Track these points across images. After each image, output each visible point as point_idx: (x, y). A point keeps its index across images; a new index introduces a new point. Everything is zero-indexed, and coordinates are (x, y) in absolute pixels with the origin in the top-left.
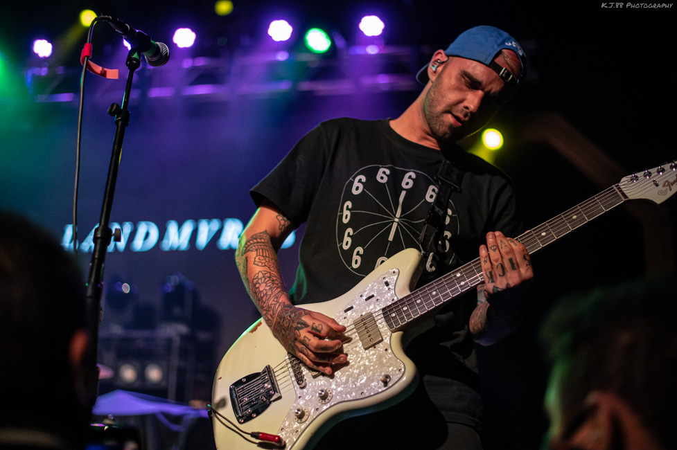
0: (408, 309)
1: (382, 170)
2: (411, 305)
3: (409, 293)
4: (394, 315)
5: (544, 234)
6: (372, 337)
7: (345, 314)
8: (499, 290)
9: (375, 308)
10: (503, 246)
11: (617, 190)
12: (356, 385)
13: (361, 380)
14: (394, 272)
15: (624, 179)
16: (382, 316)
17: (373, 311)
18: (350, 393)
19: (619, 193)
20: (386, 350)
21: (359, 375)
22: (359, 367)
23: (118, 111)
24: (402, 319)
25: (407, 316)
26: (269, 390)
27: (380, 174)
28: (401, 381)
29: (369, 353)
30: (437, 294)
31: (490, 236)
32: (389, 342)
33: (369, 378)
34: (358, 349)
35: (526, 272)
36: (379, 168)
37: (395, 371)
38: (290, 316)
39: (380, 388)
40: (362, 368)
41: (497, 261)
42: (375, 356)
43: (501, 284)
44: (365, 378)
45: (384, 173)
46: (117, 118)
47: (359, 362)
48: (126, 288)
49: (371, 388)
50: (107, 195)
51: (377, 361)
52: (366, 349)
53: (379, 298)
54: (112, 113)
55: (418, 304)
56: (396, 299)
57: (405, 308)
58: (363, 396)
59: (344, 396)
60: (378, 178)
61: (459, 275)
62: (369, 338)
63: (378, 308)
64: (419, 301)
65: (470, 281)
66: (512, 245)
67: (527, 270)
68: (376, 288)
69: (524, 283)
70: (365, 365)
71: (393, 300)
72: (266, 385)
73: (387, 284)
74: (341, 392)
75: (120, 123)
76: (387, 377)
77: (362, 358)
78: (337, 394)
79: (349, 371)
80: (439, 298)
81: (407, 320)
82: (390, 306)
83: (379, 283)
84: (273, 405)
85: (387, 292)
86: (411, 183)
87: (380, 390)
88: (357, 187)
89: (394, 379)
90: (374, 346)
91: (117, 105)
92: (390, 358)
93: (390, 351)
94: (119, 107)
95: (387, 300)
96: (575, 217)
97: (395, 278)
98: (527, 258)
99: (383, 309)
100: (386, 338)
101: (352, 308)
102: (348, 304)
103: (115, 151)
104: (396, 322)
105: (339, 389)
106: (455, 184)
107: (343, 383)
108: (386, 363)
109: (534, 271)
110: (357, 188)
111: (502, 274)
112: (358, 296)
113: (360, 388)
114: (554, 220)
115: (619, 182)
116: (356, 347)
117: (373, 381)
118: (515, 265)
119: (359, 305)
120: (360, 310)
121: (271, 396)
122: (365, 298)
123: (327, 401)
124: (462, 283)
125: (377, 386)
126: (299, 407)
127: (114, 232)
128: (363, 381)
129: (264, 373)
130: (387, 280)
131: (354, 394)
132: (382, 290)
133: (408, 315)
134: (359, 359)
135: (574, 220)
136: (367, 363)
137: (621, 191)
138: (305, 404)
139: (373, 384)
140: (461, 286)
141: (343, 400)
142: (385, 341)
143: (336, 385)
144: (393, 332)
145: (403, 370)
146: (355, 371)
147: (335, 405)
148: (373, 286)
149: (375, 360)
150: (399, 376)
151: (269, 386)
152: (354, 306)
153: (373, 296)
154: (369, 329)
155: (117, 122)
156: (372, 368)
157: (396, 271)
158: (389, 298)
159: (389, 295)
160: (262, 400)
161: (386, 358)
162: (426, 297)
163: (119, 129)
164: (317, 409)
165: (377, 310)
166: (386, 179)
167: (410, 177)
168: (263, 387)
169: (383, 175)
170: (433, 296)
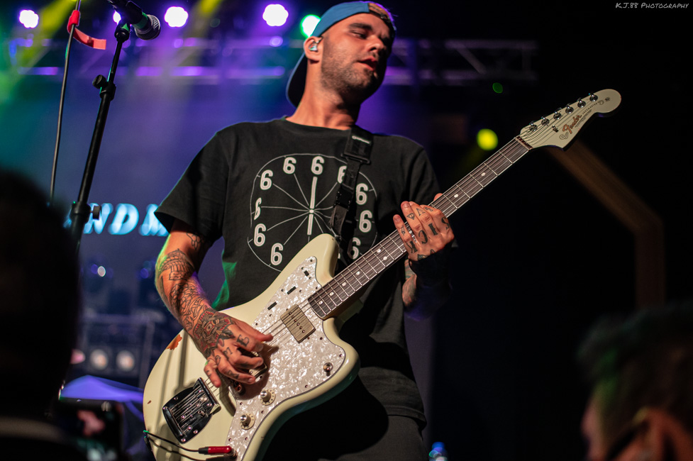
0: (335, 294)
1: (287, 160)
2: (338, 289)
3: (332, 279)
4: (322, 302)
5: (456, 196)
6: (303, 328)
7: (269, 312)
8: (424, 257)
9: (300, 299)
10: (421, 213)
11: (519, 141)
12: (297, 380)
13: (302, 373)
14: (311, 261)
15: (523, 130)
16: (309, 306)
17: (297, 303)
18: (294, 388)
19: (522, 144)
20: (321, 339)
21: (298, 369)
22: (296, 361)
23: (103, 83)
24: (331, 304)
25: (335, 301)
26: (205, 403)
27: (286, 164)
28: (344, 366)
29: (304, 345)
30: (361, 274)
31: (406, 206)
32: (322, 330)
33: (310, 369)
34: (291, 344)
35: (446, 235)
36: (284, 159)
37: (336, 357)
38: (215, 322)
39: (323, 377)
40: (300, 362)
41: (418, 228)
42: (311, 347)
43: (424, 251)
44: (306, 370)
45: (290, 162)
46: (102, 90)
47: (296, 356)
48: (102, 271)
49: (315, 379)
50: (88, 170)
51: (314, 351)
52: (299, 342)
53: (301, 289)
54: (97, 85)
55: (344, 287)
56: (319, 287)
57: (332, 294)
58: (307, 389)
59: (288, 393)
60: (285, 169)
61: (379, 251)
62: (301, 330)
63: (303, 299)
64: (344, 284)
65: (393, 255)
66: (429, 211)
67: (448, 233)
68: (296, 279)
69: (448, 246)
70: (302, 358)
71: (317, 288)
72: (202, 399)
73: (307, 273)
74: (283, 390)
75: (105, 96)
76: (328, 365)
77: (298, 352)
78: (279, 394)
79: (286, 367)
80: (365, 278)
81: (336, 305)
82: (315, 294)
83: (297, 274)
84: (214, 417)
85: (308, 282)
86: (321, 168)
87: (324, 380)
88: (266, 181)
89: (336, 366)
90: (307, 337)
91: (103, 77)
92: (328, 346)
93: (325, 339)
94: (104, 79)
95: (310, 289)
96: (483, 174)
97: (314, 265)
98: (446, 221)
99: (309, 299)
100: (318, 327)
101: (275, 304)
102: (270, 301)
103: (98, 124)
104: (326, 309)
105: (281, 387)
106: (364, 157)
107: (283, 381)
108: (324, 351)
109: (454, 233)
110: (266, 183)
111: (424, 241)
112: (279, 291)
113: (303, 381)
114: (464, 181)
115: (519, 133)
116: (288, 342)
117: (314, 372)
118: (436, 230)
119: (282, 299)
120: (284, 305)
121: (210, 408)
122: (286, 291)
123: (271, 401)
124: (385, 258)
125: (320, 376)
126: (242, 413)
127: (92, 209)
128: (304, 374)
129: (196, 387)
130: (305, 269)
131: (298, 389)
132: (303, 280)
133: (337, 300)
134: (295, 353)
135: (484, 177)
136: (304, 356)
137: (523, 142)
138: (248, 409)
139: (315, 375)
140: (384, 262)
141: (288, 397)
142: (318, 330)
143: (277, 384)
144: (324, 320)
145: (343, 355)
146: (293, 366)
147: (279, 404)
148: (292, 279)
149: (311, 351)
150: (341, 361)
151: (206, 399)
152: (277, 302)
153: (294, 288)
154: (299, 321)
155: (102, 95)
156: (310, 359)
157: (314, 259)
158: (311, 287)
159: (311, 284)
160: (201, 415)
161: (323, 347)
162: (351, 278)
163: (104, 102)
164: (262, 412)
165: (302, 301)
166: (293, 168)
167: (318, 162)
168: (198, 402)
169: (289, 166)
170: (358, 277)
